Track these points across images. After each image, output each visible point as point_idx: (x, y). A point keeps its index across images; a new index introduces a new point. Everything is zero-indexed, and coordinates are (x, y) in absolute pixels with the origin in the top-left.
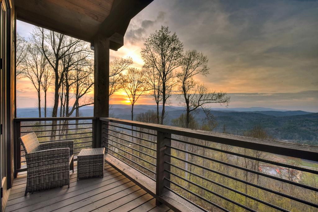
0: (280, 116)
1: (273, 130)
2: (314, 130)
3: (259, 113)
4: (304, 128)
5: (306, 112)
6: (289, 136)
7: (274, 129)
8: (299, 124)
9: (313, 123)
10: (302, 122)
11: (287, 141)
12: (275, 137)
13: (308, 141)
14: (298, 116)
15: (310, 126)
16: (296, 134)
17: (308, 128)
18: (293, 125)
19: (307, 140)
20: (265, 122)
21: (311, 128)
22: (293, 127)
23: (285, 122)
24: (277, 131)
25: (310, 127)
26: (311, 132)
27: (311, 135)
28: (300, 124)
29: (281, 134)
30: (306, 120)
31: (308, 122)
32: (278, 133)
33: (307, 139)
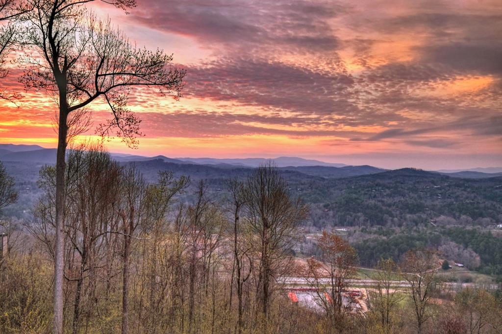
0: (333, 177)
1: (320, 208)
2: (389, 206)
3: (294, 170)
4: (372, 202)
5: (377, 169)
6: (347, 219)
7: (322, 205)
8: (365, 194)
9: (388, 191)
10: (370, 189)
11: (344, 230)
12: (324, 223)
13: (380, 226)
14: (363, 177)
15: (383, 197)
16: (359, 214)
17: (379, 201)
18: (354, 196)
19: (378, 226)
20: (304, 192)
21: (385, 200)
22: (356, 198)
23: (342, 190)
24: (326, 210)
25: (383, 199)
26: (384, 208)
27: (385, 215)
28: (366, 192)
29: (334, 216)
30: (377, 185)
31: (380, 188)
32: (328, 214)
33: (378, 224)
